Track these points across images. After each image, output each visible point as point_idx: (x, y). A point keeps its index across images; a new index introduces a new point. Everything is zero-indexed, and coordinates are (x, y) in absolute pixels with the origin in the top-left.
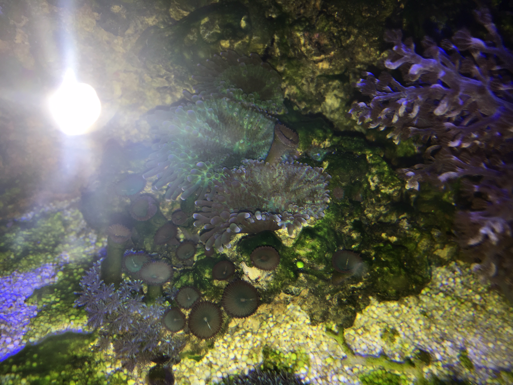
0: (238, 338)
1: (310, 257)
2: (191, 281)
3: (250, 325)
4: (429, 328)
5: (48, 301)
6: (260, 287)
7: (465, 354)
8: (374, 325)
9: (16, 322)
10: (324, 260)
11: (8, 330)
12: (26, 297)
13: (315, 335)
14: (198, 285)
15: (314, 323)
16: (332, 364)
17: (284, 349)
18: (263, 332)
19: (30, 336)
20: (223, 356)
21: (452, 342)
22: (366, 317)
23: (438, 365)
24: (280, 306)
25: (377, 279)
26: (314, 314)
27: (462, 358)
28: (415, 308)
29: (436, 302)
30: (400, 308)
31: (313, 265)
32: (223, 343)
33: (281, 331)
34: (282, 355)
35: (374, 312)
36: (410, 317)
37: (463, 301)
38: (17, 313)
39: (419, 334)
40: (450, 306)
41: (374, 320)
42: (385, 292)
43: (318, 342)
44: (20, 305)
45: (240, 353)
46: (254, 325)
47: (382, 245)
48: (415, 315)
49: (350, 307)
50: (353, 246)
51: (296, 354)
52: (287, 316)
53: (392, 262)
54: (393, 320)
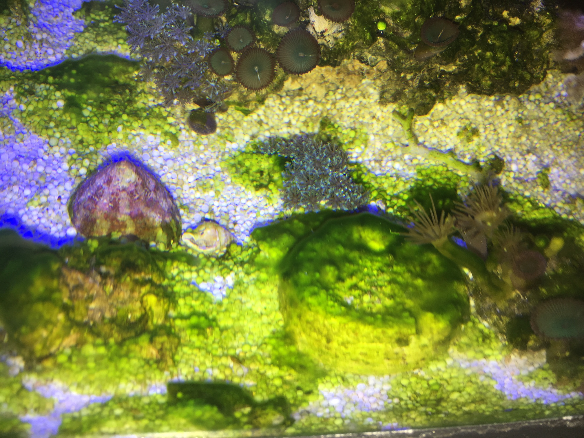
0: (297, 103)
1: (396, 18)
2: (248, 21)
3: (314, 91)
4: (520, 137)
5: (98, 18)
6: (325, 42)
7: (546, 172)
8: (455, 121)
9: (61, 34)
10: (412, 25)
11: (51, 40)
12: (75, 10)
13: (383, 117)
14: (254, 26)
15: (383, 101)
16: (392, 150)
17: (345, 124)
18: (327, 103)
19: (74, 52)
20: (276, 117)
21: (539, 157)
22: (450, 110)
23: (509, 176)
24: (353, 77)
25: (474, 64)
26: (386, 91)
27: (540, 175)
28: (512, 113)
29: (542, 112)
30: (494, 109)
31: (397, 29)
32: (280, 104)
33: (347, 105)
34: (340, 129)
35: (461, 106)
36: (501, 121)
37: (574, 117)
38: (62, 25)
39: (504, 140)
40: (556, 120)
41: (457, 115)
42: (478, 81)
43: (384, 125)
44: (68, 17)
45: (296, 118)
46: (318, 93)
47: (496, 23)
48: (508, 120)
49: (431, 92)
50: (458, 17)
51: (356, 132)
52: (359, 90)
53: (499, 47)
54: (480, 119)
